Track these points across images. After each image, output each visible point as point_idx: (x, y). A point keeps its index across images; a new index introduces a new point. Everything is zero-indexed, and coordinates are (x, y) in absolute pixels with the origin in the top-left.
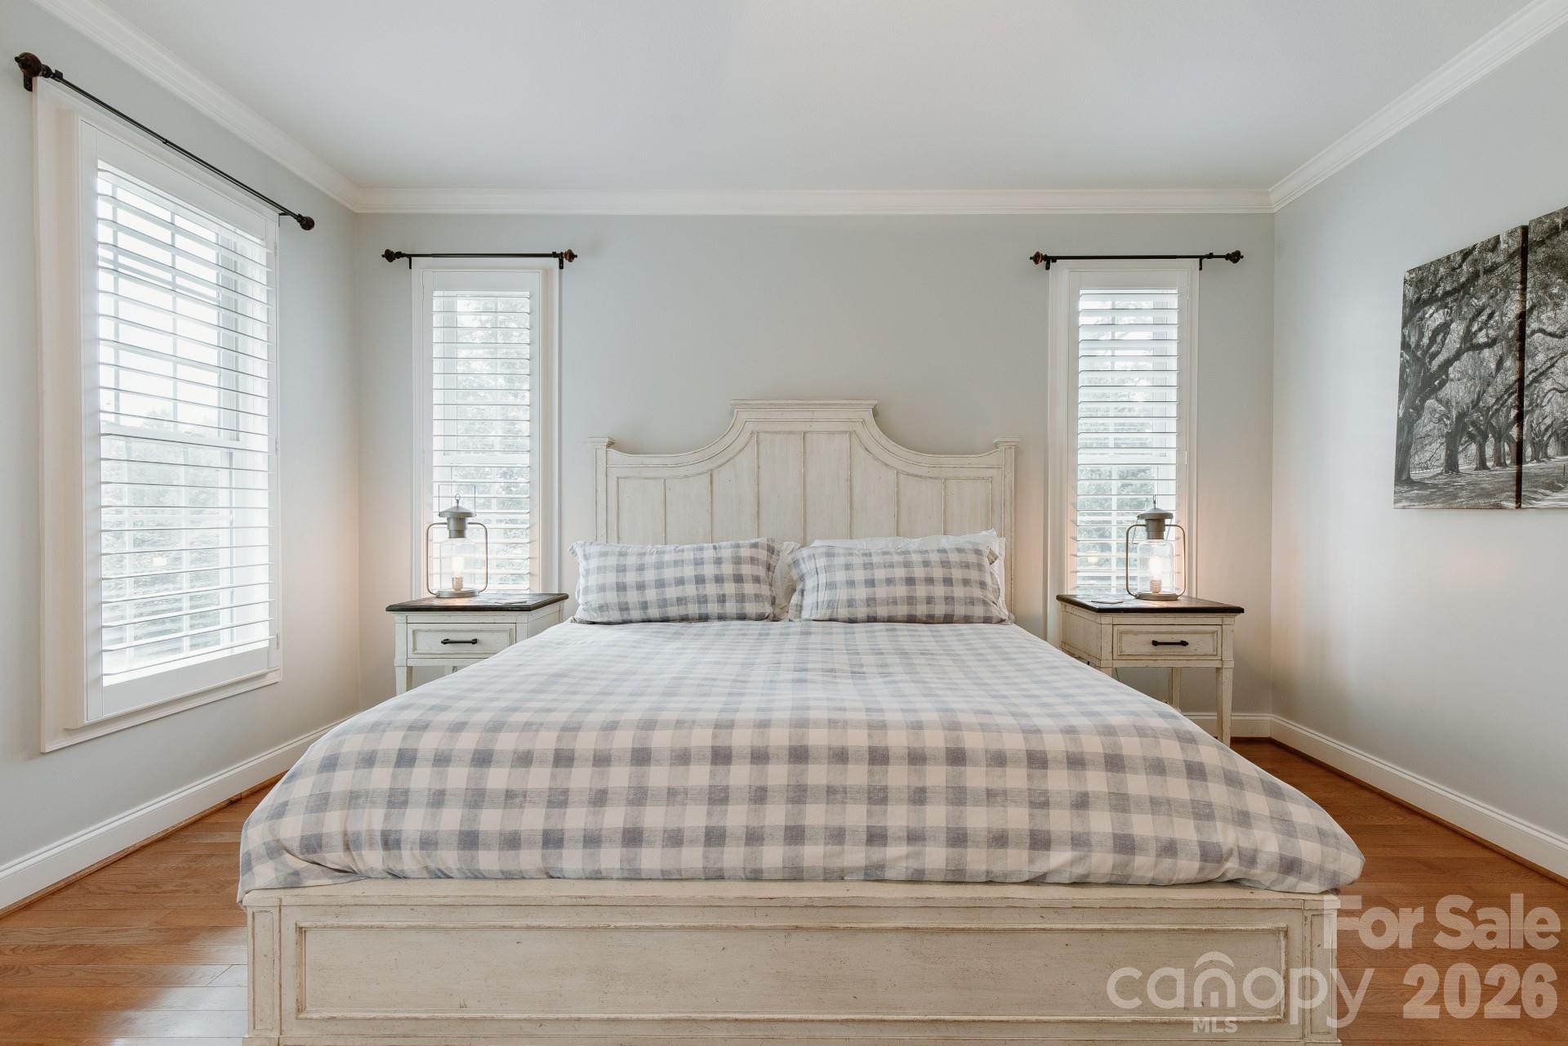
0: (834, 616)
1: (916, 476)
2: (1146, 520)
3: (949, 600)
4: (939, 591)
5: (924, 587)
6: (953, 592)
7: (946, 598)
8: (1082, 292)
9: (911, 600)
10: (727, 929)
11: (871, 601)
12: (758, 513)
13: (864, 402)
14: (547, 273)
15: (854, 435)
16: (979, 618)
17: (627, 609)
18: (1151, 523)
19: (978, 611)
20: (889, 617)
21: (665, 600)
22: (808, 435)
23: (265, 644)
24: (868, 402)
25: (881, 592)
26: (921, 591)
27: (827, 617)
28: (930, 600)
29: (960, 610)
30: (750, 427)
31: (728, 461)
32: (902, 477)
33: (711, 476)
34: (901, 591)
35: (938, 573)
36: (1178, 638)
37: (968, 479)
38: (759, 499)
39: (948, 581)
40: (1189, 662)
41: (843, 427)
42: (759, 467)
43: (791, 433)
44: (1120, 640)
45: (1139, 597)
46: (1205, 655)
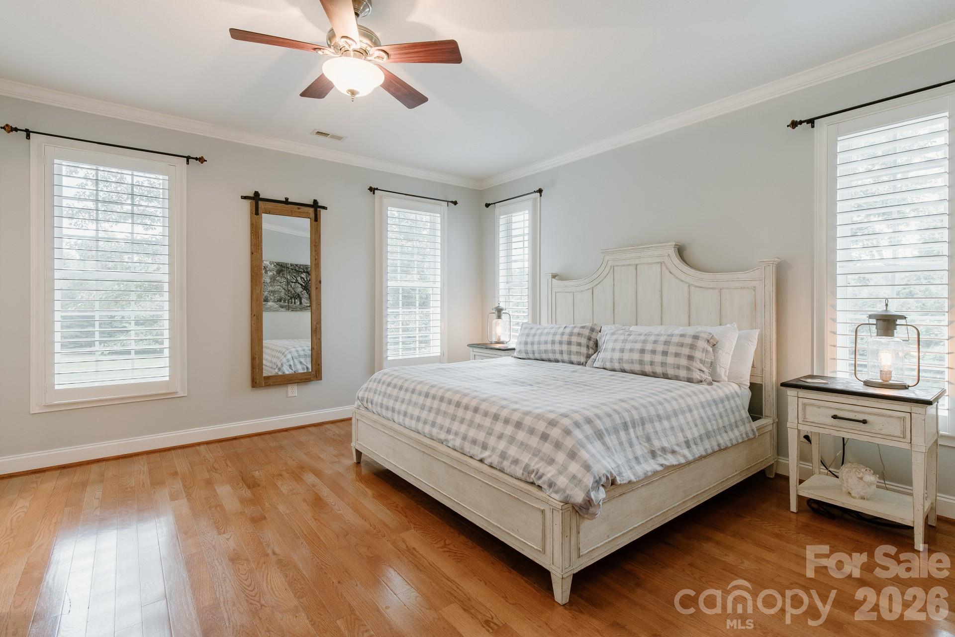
0: (605, 367)
1: (701, 287)
2: (877, 320)
3: (663, 364)
4: (658, 358)
5: (649, 355)
6: (666, 360)
7: (662, 363)
8: (839, 139)
9: (641, 362)
10: (412, 446)
11: (620, 360)
12: (614, 310)
13: (667, 244)
14: (535, 199)
15: (663, 265)
16: (684, 378)
17: (528, 353)
18: (881, 322)
19: (683, 373)
20: (631, 370)
21: (540, 350)
22: (638, 266)
23: (439, 354)
24: (669, 244)
25: (626, 356)
26: (647, 357)
27: (602, 367)
28: (652, 363)
29: (671, 372)
30: (610, 263)
31: (599, 283)
32: (692, 288)
33: (593, 290)
34: (636, 356)
35: (660, 348)
36: (861, 417)
37: (736, 288)
38: (614, 303)
39: (665, 353)
40: (873, 438)
41: (658, 260)
42: (614, 285)
43: (629, 265)
44: (804, 410)
45: (867, 383)
46: (890, 436)
